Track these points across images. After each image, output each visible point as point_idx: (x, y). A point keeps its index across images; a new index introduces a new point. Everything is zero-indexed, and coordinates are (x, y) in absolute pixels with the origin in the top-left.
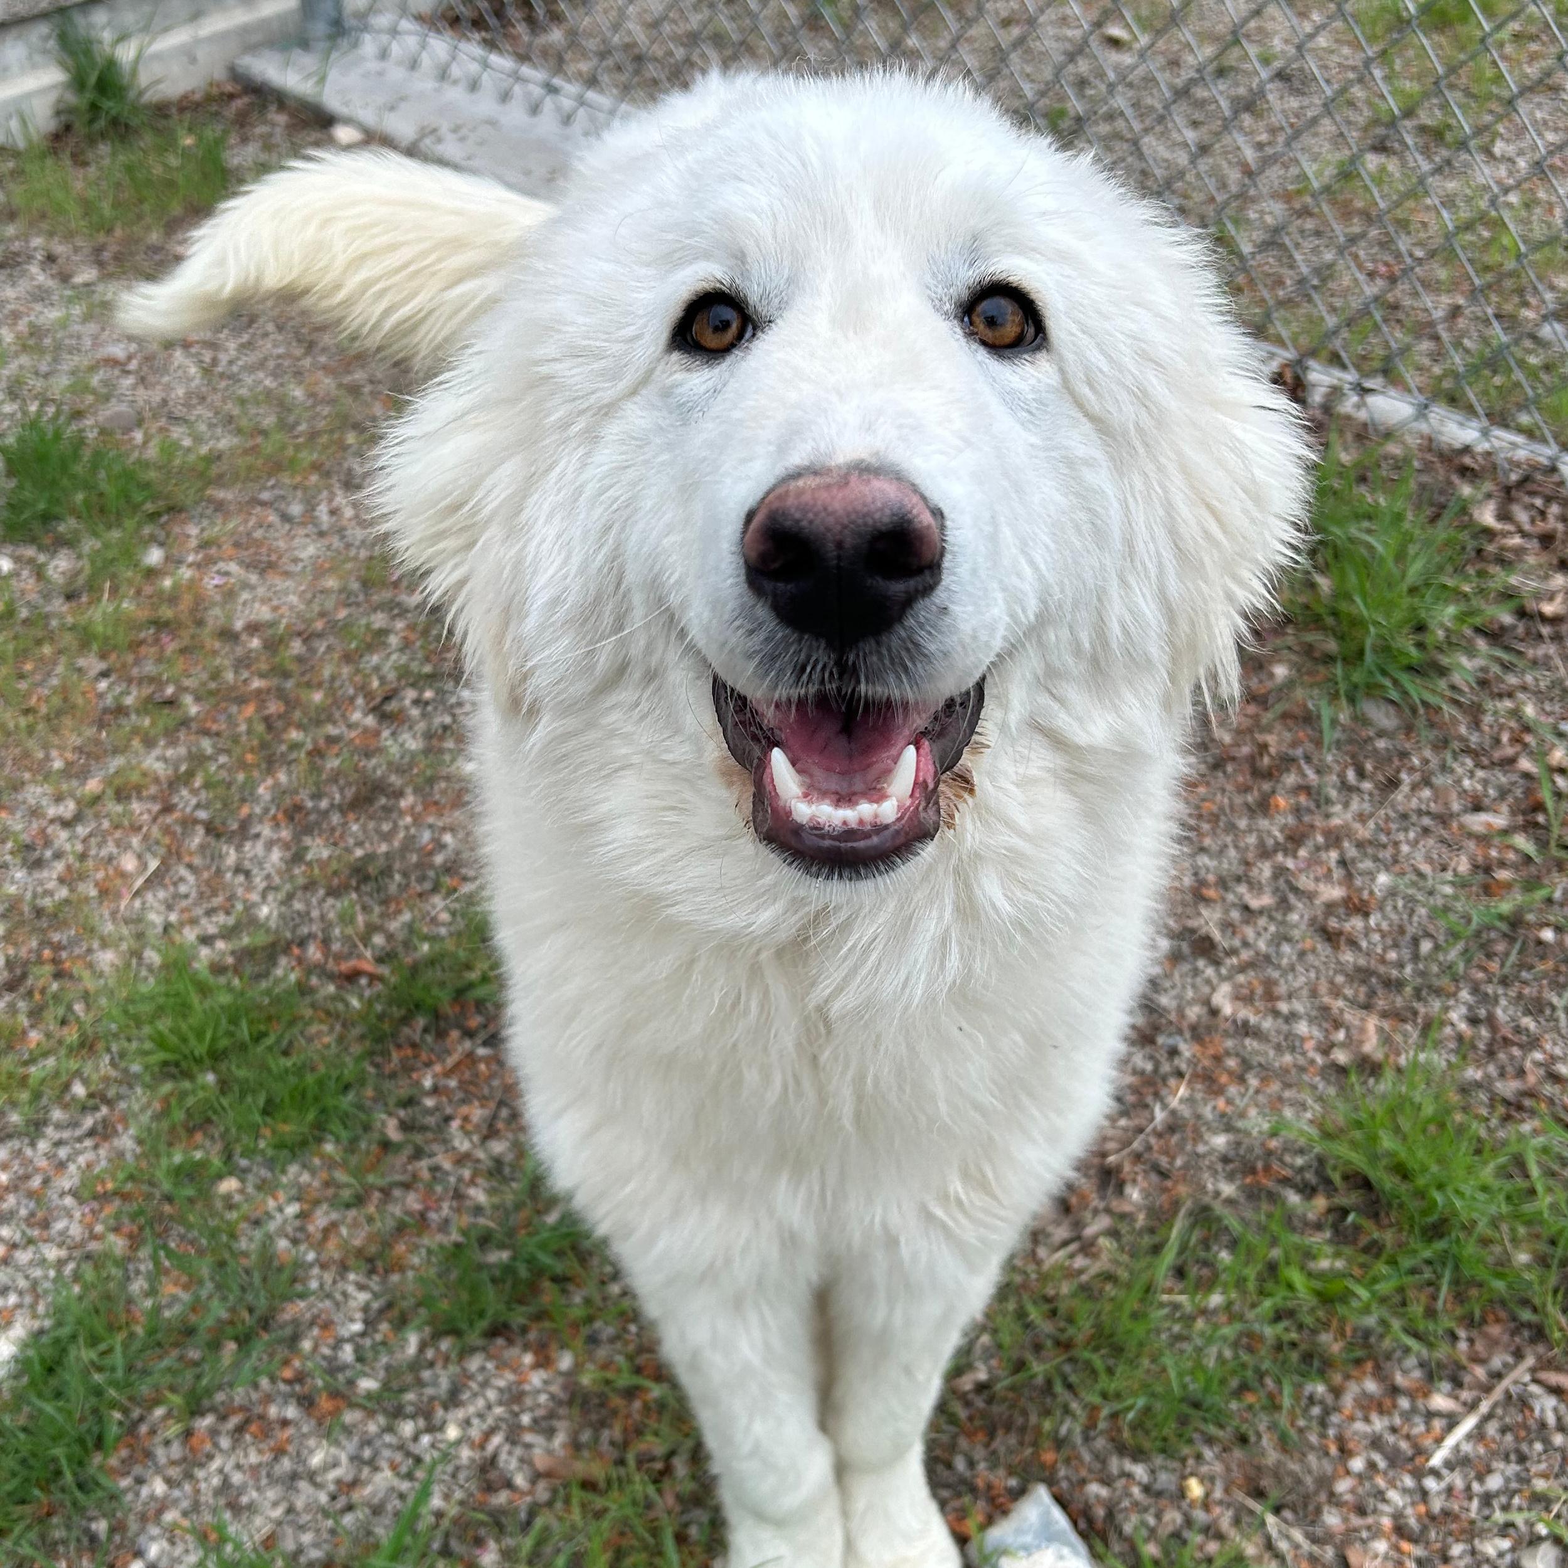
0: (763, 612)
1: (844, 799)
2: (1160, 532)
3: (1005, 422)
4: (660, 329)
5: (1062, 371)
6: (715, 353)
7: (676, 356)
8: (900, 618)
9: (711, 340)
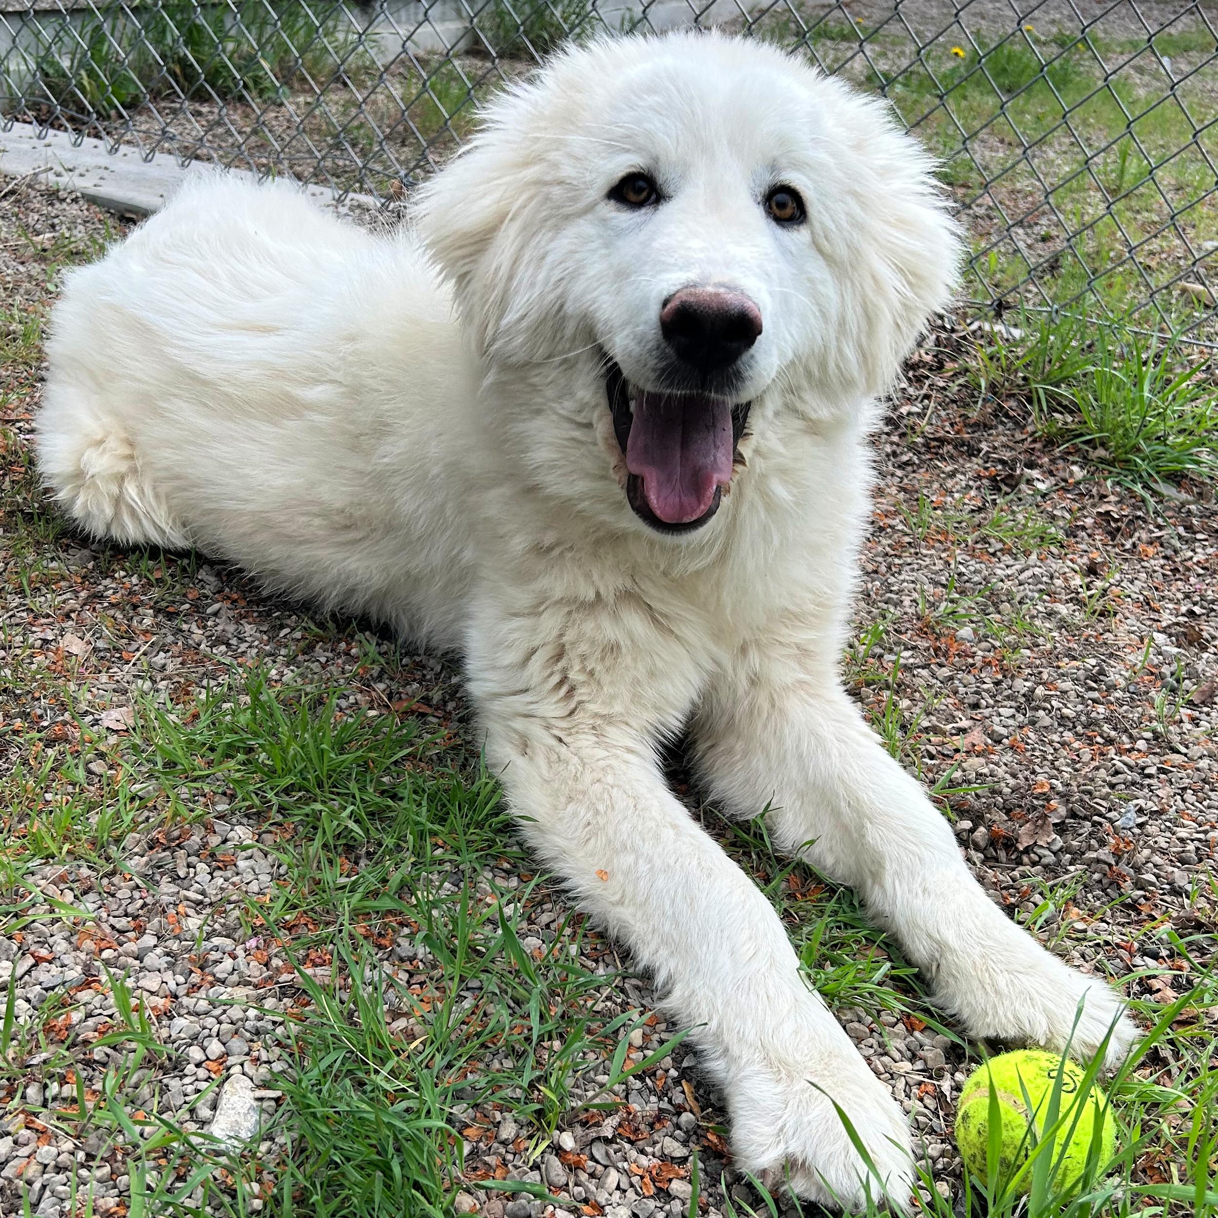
9: (633, 197)
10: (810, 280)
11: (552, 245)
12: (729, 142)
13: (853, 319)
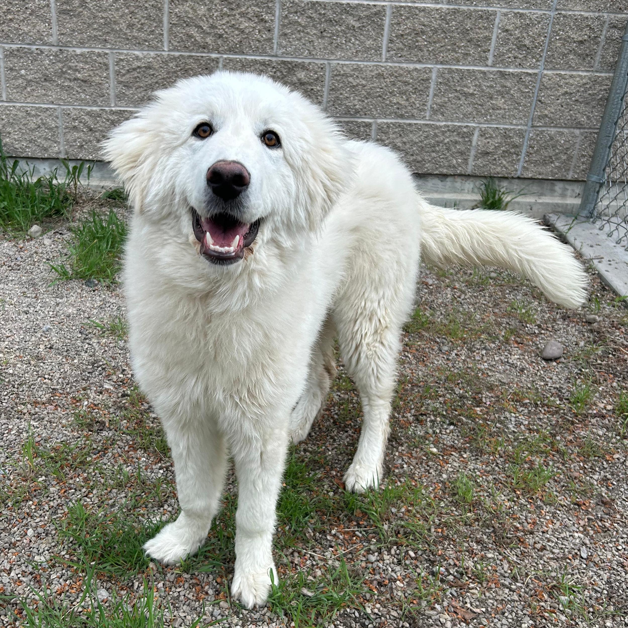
0: (210, 190)
1: (221, 246)
2: (306, 194)
3: (268, 162)
4: (189, 130)
5: (284, 153)
6: (202, 138)
7: (193, 137)
8: (238, 195)
9: (202, 134)
10: (283, 176)
11: (168, 163)
12: (244, 109)
13: (303, 197)
